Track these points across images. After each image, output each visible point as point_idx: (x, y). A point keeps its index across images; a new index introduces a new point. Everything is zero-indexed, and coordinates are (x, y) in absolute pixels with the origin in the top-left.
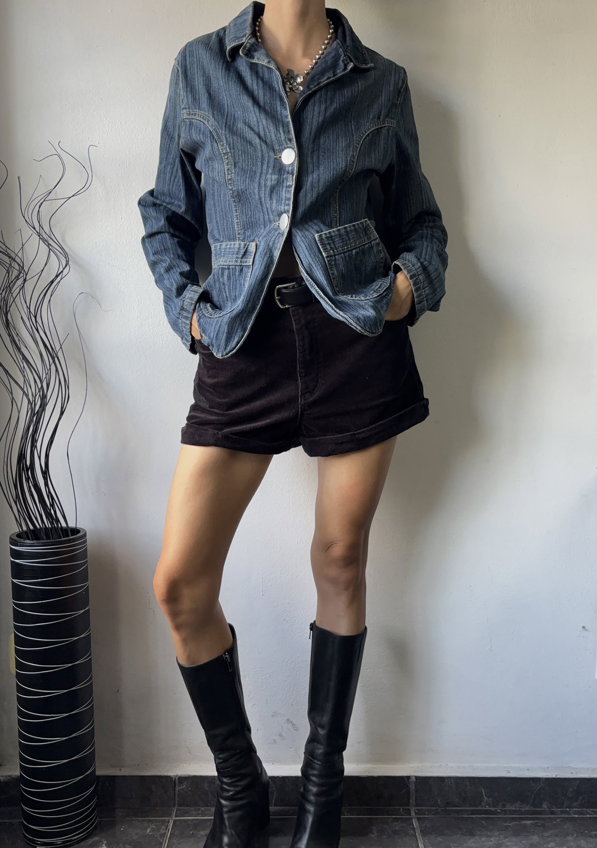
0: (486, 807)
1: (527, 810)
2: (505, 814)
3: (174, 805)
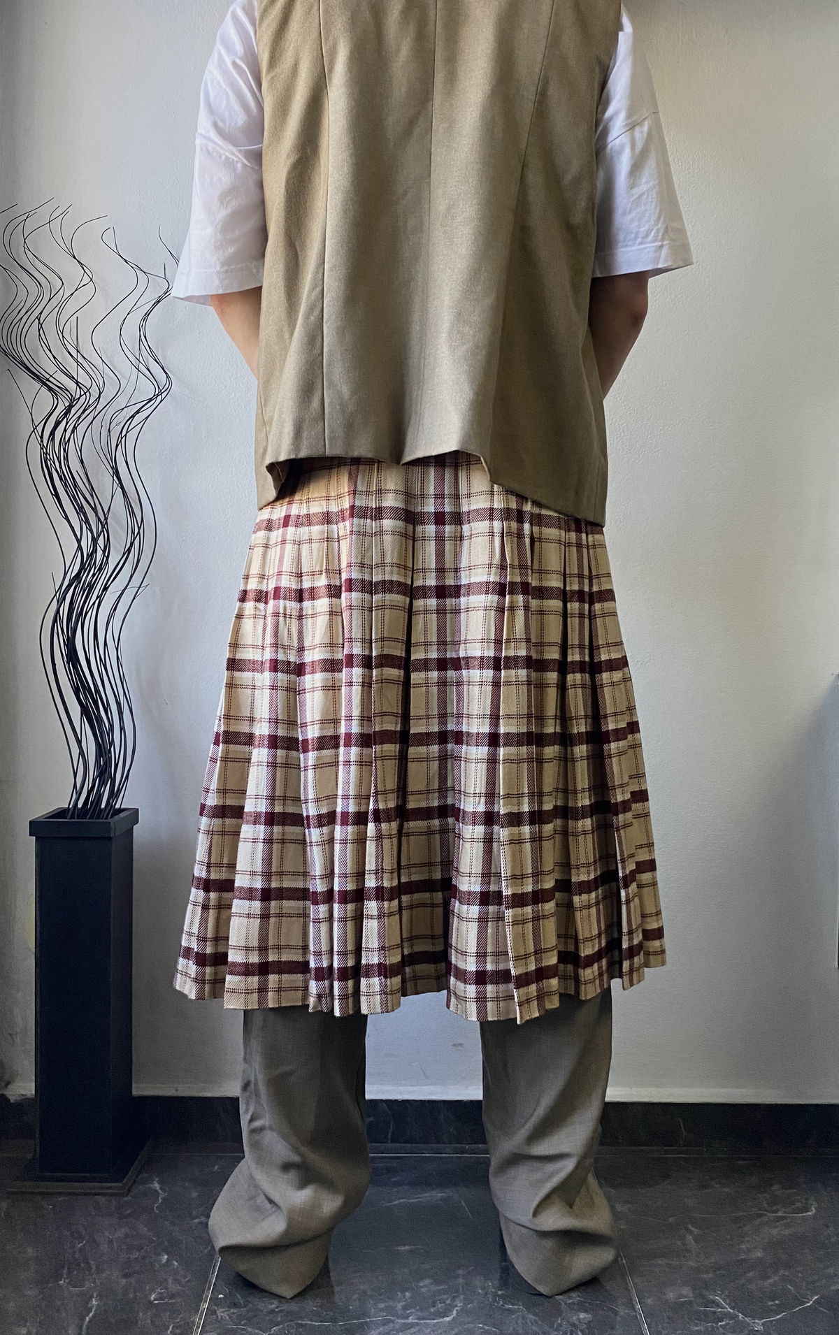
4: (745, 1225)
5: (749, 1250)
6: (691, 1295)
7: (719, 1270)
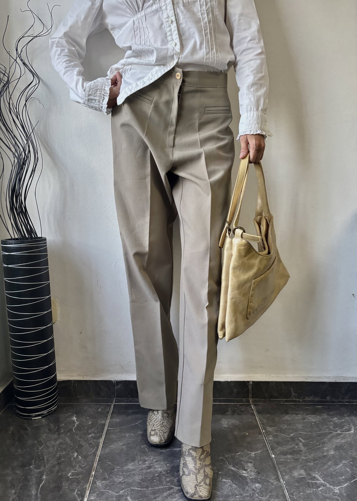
0: (293, 399)
1: (318, 401)
2: (305, 402)
3: (114, 397)
4: (324, 438)
5: (328, 451)
6: (305, 474)
7: (316, 461)
